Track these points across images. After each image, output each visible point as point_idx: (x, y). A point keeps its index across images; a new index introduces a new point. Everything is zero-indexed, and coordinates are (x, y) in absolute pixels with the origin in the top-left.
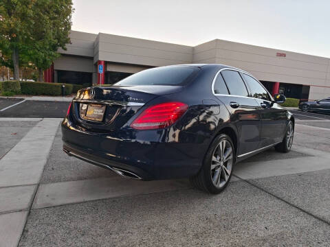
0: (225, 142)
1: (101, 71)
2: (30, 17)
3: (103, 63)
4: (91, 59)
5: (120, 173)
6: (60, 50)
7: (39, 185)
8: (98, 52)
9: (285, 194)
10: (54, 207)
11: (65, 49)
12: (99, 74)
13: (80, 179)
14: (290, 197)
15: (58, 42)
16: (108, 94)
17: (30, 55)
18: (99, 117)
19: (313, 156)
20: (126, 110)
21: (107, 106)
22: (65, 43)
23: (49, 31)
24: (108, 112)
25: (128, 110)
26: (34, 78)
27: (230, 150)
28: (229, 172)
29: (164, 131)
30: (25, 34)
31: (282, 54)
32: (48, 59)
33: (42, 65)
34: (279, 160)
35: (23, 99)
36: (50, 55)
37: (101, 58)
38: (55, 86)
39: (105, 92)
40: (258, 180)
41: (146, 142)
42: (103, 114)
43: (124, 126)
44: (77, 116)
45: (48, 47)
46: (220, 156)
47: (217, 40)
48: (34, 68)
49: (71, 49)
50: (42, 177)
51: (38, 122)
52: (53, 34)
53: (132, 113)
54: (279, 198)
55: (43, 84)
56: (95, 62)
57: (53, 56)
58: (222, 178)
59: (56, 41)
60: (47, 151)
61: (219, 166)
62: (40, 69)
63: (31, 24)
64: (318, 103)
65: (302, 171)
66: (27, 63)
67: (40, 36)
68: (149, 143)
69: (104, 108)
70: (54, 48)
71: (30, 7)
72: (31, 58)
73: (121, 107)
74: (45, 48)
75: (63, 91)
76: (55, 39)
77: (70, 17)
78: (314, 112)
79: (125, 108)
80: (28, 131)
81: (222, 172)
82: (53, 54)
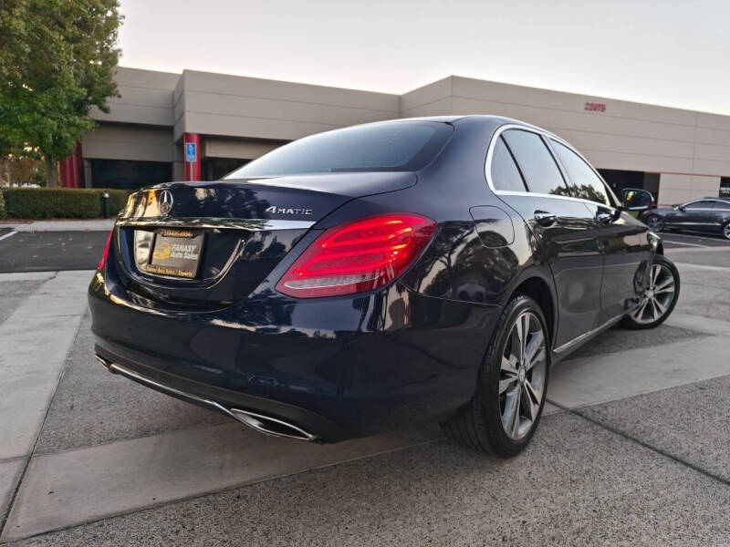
0: (528, 316)
1: (192, 158)
2: (20, 37)
3: (195, 138)
4: (168, 130)
5: (255, 424)
6: (95, 113)
7: (29, 458)
8: (182, 114)
9: (686, 445)
11: (106, 110)
12: (188, 164)
13: (144, 433)
14: (702, 452)
15: (89, 94)
16: (208, 200)
17: (23, 126)
18: (186, 265)
19: (711, 335)
20: (260, 244)
21: (208, 233)
22: (104, 96)
23: (64, 68)
24: (212, 251)
25: (267, 244)
26: (37, 179)
27: (539, 337)
28: (538, 394)
29: (372, 298)
30: (9, 78)
31: (596, 106)
32: (65, 134)
33: (55, 149)
34: (639, 351)
35: (9, 230)
36: (70, 125)
37: (190, 129)
38: (88, 195)
39: (201, 194)
40: (605, 406)
41: (322, 333)
42: (196, 257)
43: (258, 290)
44: (129, 264)
45: (65, 107)
46: (518, 356)
47: (453, 78)
48: (38, 158)
49: (118, 110)
51: (45, 281)
52: (75, 75)
53: (277, 249)
54: (675, 459)
55: (57, 194)
56: (177, 136)
57: (78, 127)
58: (524, 412)
59: (84, 91)
60: (61, 356)
61: (516, 383)
62: (49, 158)
63: (23, 52)
64: (681, 210)
65: (703, 377)
66: (21, 147)
67: (45, 80)
68: (331, 335)
69: (199, 239)
70: (80, 107)
71: (17, 12)
72: (27, 134)
73: (247, 234)
74: (60, 109)
75: (104, 207)
76: (81, 86)
77: (115, 35)
78: (673, 231)
79: (258, 238)
80: (15, 306)
81: (523, 396)
82: (78, 121)
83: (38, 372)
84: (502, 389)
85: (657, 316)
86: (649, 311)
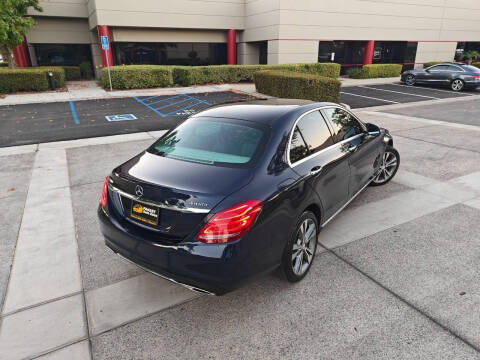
0: (306, 222)
1: (106, 46)
3: (105, 30)
6: (31, 11)
9: (377, 269)
10: (115, 329)
11: (40, 10)
12: (104, 51)
19: (413, 189)
32: (15, 32)
36: (17, 24)
37: (101, 22)
40: (346, 246)
42: (156, 216)
46: (301, 240)
50: (82, 277)
51: (33, 154)
58: (305, 260)
61: (300, 251)
64: (427, 71)
70: (21, 9)
74: (8, 13)
81: (304, 255)
82: (22, 21)
83: (64, 235)
84: (293, 258)
85: (386, 178)
86: (382, 176)
